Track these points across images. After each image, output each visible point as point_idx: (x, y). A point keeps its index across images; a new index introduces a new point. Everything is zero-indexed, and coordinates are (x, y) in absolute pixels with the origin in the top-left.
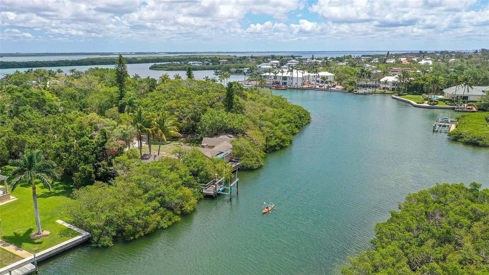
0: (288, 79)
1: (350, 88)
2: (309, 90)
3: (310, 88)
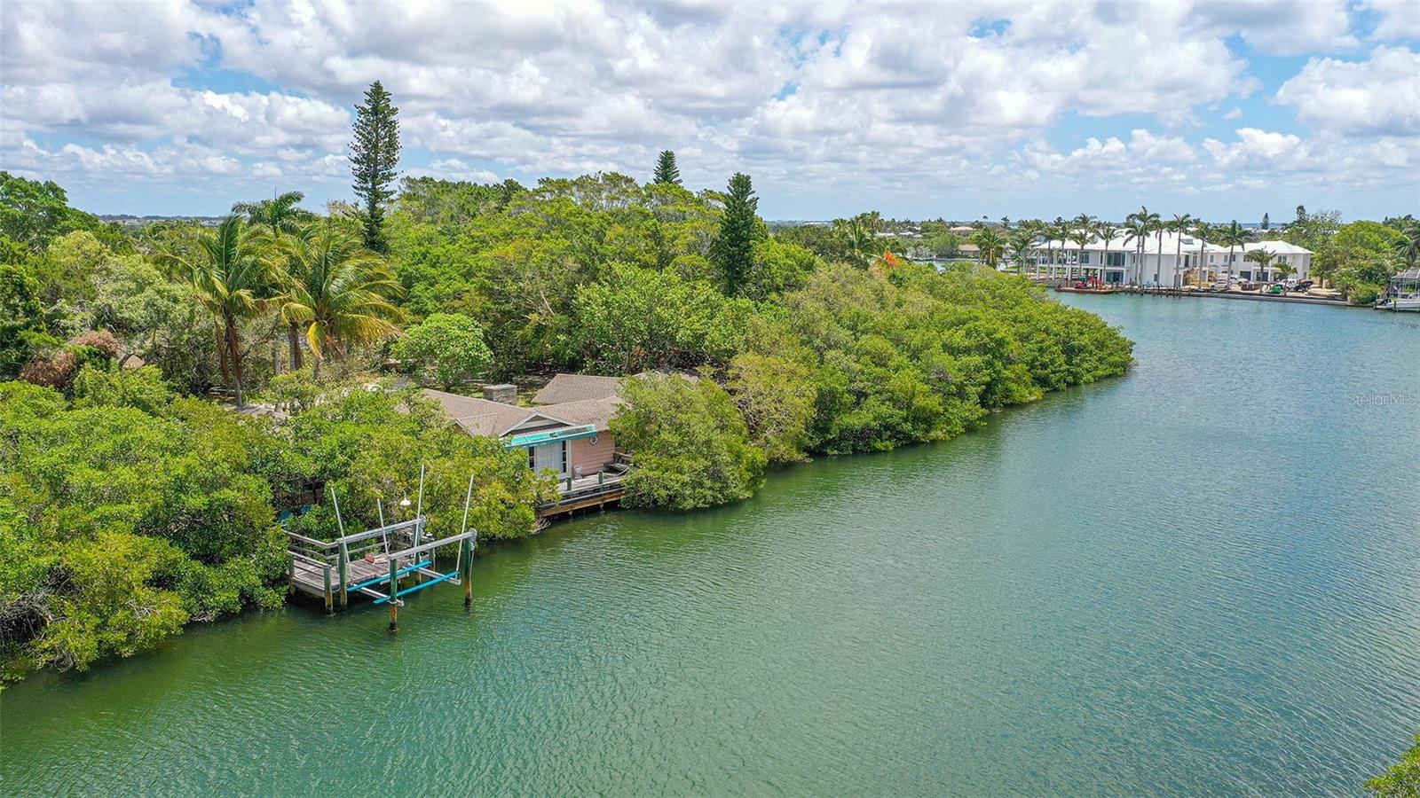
0: (1128, 260)
1: (1361, 289)
2: (1200, 296)
3: (1206, 291)
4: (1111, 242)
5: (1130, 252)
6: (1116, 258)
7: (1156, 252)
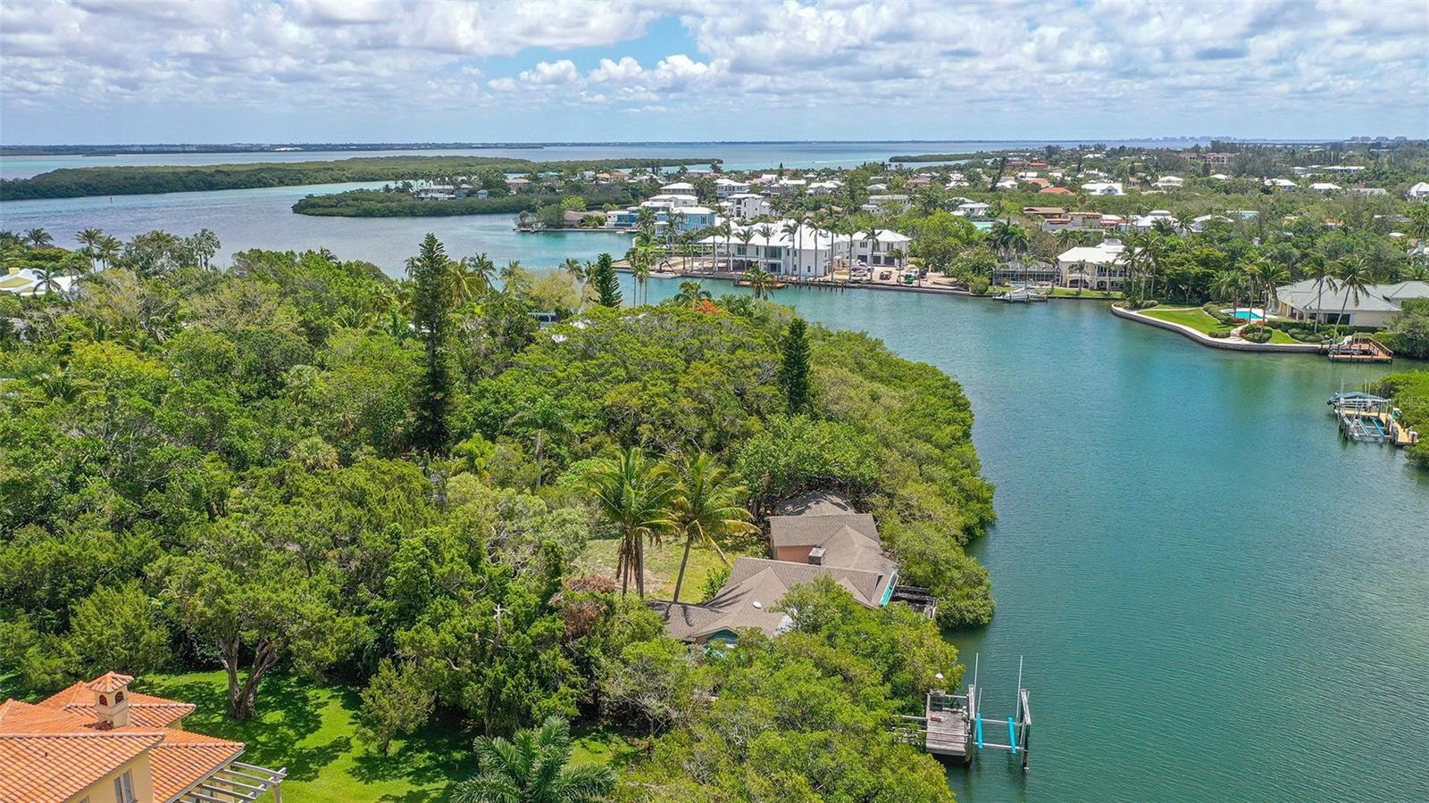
0: (784, 253)
1: (976, 281)
2: (854, 287)
3: (855, 282)
4: (771, 239)
5: (785, 247)
6: (774, 252)
7: (814, 248)
